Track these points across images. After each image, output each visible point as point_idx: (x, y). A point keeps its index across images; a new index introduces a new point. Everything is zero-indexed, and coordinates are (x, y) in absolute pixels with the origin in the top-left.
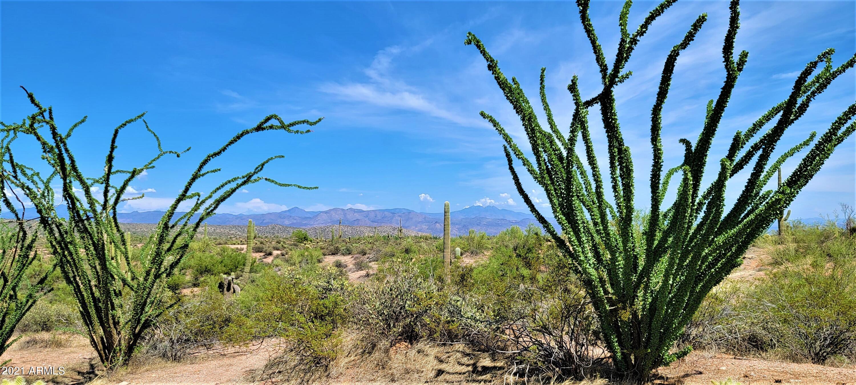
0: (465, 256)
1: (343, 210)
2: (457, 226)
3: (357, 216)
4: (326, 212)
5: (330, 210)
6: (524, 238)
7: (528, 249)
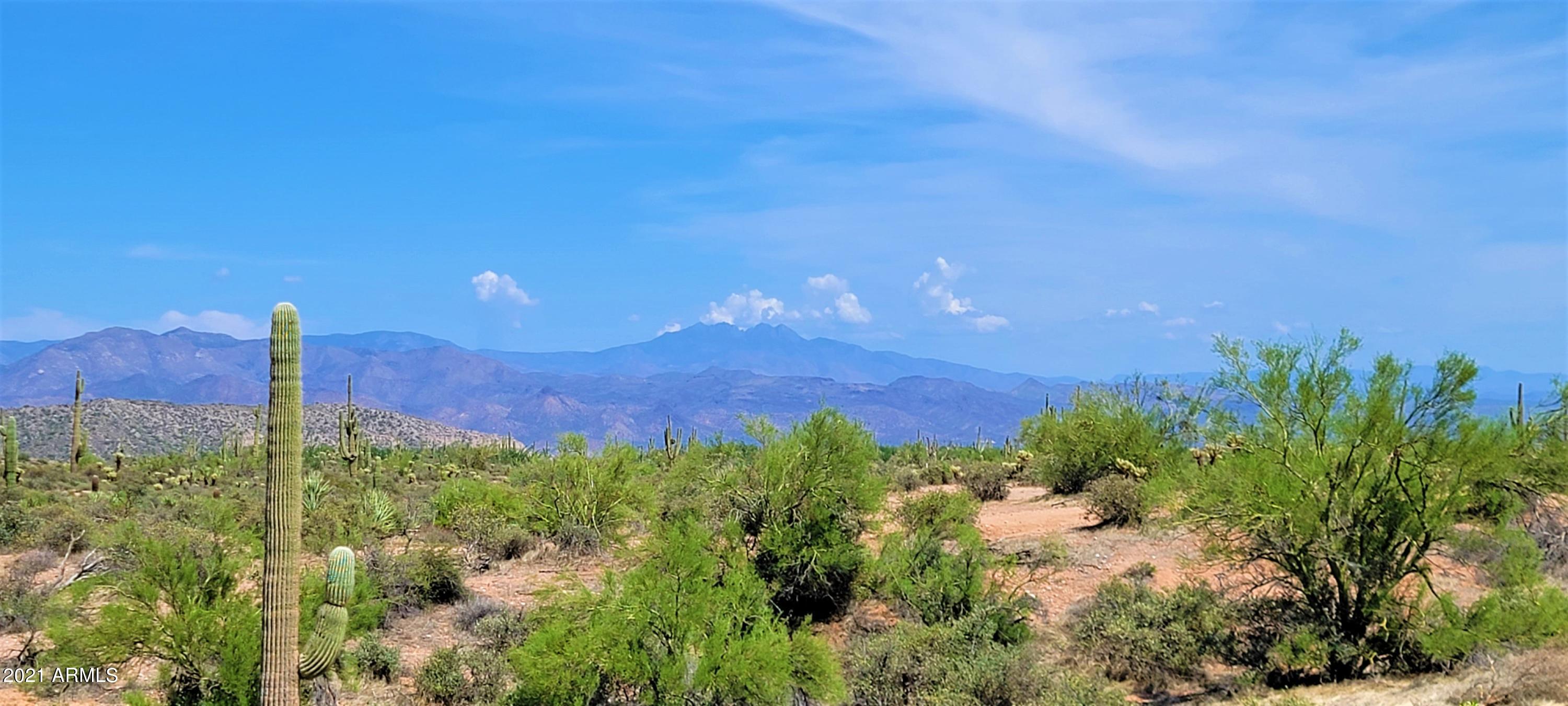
0: (533, 554)
1: (146, 337)
2: (630, 408)
3: (206, 360)
4: (73, 346)
5: (90, 338)
6: (791, 475)
7: (808, 528)
